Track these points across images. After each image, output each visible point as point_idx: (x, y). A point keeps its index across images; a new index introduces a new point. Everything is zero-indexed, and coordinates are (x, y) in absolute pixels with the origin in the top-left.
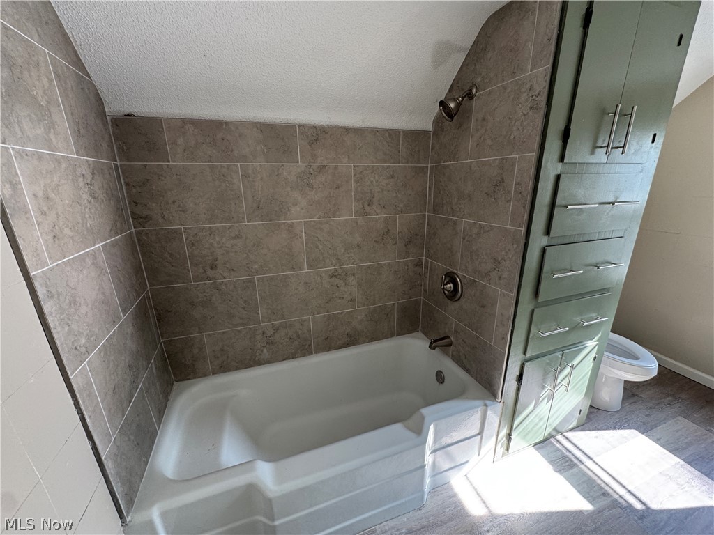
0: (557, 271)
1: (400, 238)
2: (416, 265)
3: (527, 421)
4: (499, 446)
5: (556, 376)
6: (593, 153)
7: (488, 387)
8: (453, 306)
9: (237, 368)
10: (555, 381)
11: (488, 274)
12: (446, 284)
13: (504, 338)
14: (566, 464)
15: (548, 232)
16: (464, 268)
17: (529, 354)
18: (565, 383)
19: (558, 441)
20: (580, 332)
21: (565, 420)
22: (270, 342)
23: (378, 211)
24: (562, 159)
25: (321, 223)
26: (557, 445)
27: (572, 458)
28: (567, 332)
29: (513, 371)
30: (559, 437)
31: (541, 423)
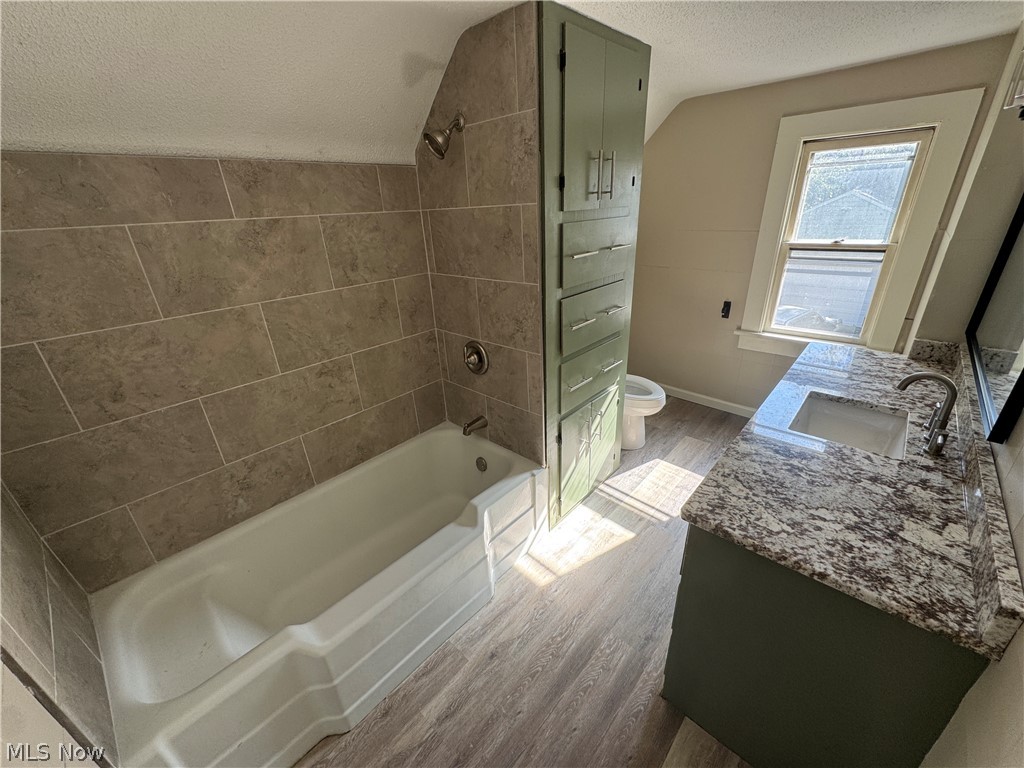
0: (575, 322)
1: (402, 309)
2: (429, 340)
3: (572, 480)
4: (552, 512)
5: (589, 428)
6: (587, 199)
7: (532, 456)
8: (481, 381)
9: (200, 539)
10: (589, 433)
11: (512, 337)
12: (469, 357)
13: (539, 402)
14: (609, 508)
15: (561, 284)
16: (485, 334)
17: (563, 413)
18: (598, 432)
19: (601, 491)
20: (603, 378)
21: (603, 469)
22: (246, 487)
23: (367, 277)
24: (561, 208)
25: (288, 303)
26: (601, 494)
27: (614, 500)
28: (591, 381)
29: (552, 434)
30: (602, 486)
31: (584, 478)
